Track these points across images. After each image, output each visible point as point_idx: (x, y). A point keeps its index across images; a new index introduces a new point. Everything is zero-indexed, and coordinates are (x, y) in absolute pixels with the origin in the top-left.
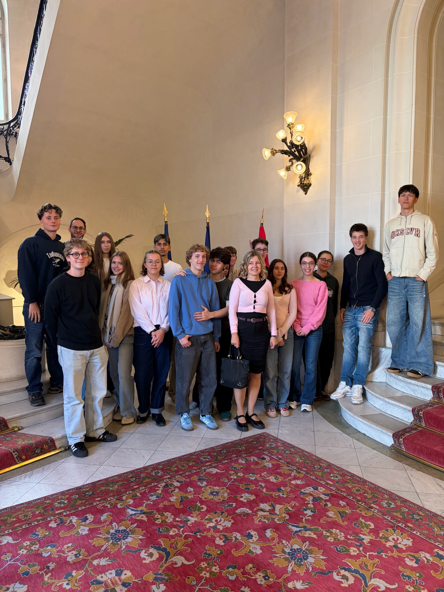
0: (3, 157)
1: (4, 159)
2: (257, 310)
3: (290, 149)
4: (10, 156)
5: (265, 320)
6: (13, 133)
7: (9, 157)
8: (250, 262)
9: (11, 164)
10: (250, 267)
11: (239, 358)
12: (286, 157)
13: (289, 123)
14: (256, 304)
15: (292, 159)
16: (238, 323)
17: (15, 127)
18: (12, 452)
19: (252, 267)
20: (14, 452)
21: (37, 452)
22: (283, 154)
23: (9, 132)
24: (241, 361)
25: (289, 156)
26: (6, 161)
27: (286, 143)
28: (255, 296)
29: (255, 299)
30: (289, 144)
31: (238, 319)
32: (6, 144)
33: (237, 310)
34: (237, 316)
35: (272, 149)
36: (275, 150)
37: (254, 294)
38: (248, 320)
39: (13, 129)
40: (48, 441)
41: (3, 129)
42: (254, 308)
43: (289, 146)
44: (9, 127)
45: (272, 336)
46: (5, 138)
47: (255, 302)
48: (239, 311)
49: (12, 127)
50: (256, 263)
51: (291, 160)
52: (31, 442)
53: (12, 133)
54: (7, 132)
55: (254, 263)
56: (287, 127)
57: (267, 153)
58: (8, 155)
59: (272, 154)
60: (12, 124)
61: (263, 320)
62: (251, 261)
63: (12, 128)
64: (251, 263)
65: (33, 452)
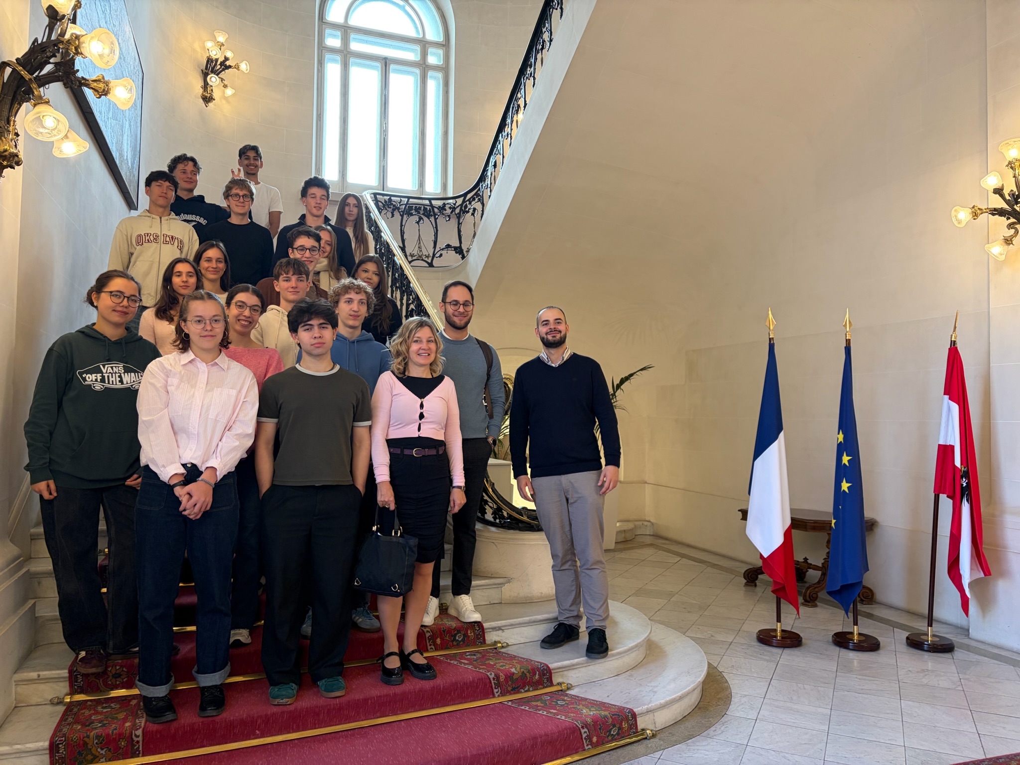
0: (453, 246)
1: (453, 249)
2: (424, 433)
3: (1011, 206)
4: (462, 245)
5: (441, 452)
6: (469, 209)
7: (460, 247)
8: (415, 339)
9: (463, 257)
10: (414, 347)
11: (396, 533)
12: (1003, 221)
13: (1011, 160)
14: (423, 420)
15: (1013, 223)
16: (390, 460)
17: (472, 201)
18: (580, 727)
19: (420, 348)
20: (583, 727)
21: (612, 733)
22: (993, 215)
23: (463, 208)
24: (401, 540)
25: (1008, 219)
26: (456, 253)
27: (1002, 196)
28: (422, 406)
29: (422, 411)
30: (1008, 198)
31: (390, 453)
32: (458, 227)
33: (387, 435)
34: (389, 446)
35: (973, 207)
36: (979, 209)
37: (419, 401)
38: (407, 452)
39: (470, 203)
40: (628, 716)
41: (455, 204)
42: (419, 429)
43: (1009, 200)
44: (464, 201)
45: (454, 487)
46: (457, 217)
47: (422, 416)
48: (391, 437)
49: (469, 200)
50: (429, 341)
51: (1010, 226)
52: (603, 713)
53: (467, 209)
54: (461, 209)
55: (425, 341)
56: (1007, 166)
57: (964, 215)
58: (461, 242)
59: (973, 216)
60: (469, 196)
61: (438, 452)
62: (417, 335)
63: (468, 203)
64: (416, 341)
65: (607, 732)
